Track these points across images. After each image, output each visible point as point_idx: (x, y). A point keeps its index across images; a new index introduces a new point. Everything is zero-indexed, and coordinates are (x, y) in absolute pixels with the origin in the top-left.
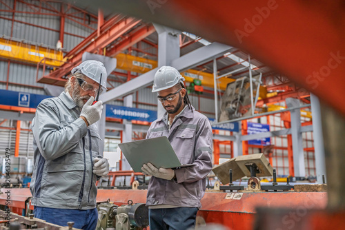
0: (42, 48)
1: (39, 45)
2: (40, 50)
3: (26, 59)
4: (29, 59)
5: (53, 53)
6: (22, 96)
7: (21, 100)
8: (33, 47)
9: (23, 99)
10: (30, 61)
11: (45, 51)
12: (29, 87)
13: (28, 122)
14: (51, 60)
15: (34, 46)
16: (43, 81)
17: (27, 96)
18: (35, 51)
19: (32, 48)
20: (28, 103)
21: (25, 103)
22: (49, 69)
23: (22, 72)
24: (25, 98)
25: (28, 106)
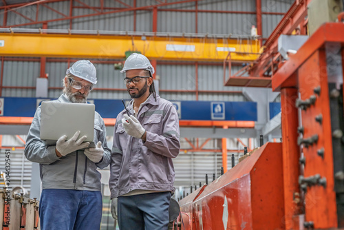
0: (232, 40)
1: (227, 36)
2: (229, 43)
3: (212, 57)
4: (217, 58)
5: (246, 43)
6: (215, 106)
7: (214, 112)
8: (220, 40)
9: (216, 110)
10: (218, 60)
11: (236, 43)
12: (218, 93)
13: (236, 140)
14: (244, 54)
15: (222, 38)
16: (231, 83)
17: (221, 105)
18: (223, 45)
19: (219, 42)
20: (224, 114)
21: (219, 115)
22: (236, 65)
23: (207, 75)
24: (218, 109)
25: (224, 118)
